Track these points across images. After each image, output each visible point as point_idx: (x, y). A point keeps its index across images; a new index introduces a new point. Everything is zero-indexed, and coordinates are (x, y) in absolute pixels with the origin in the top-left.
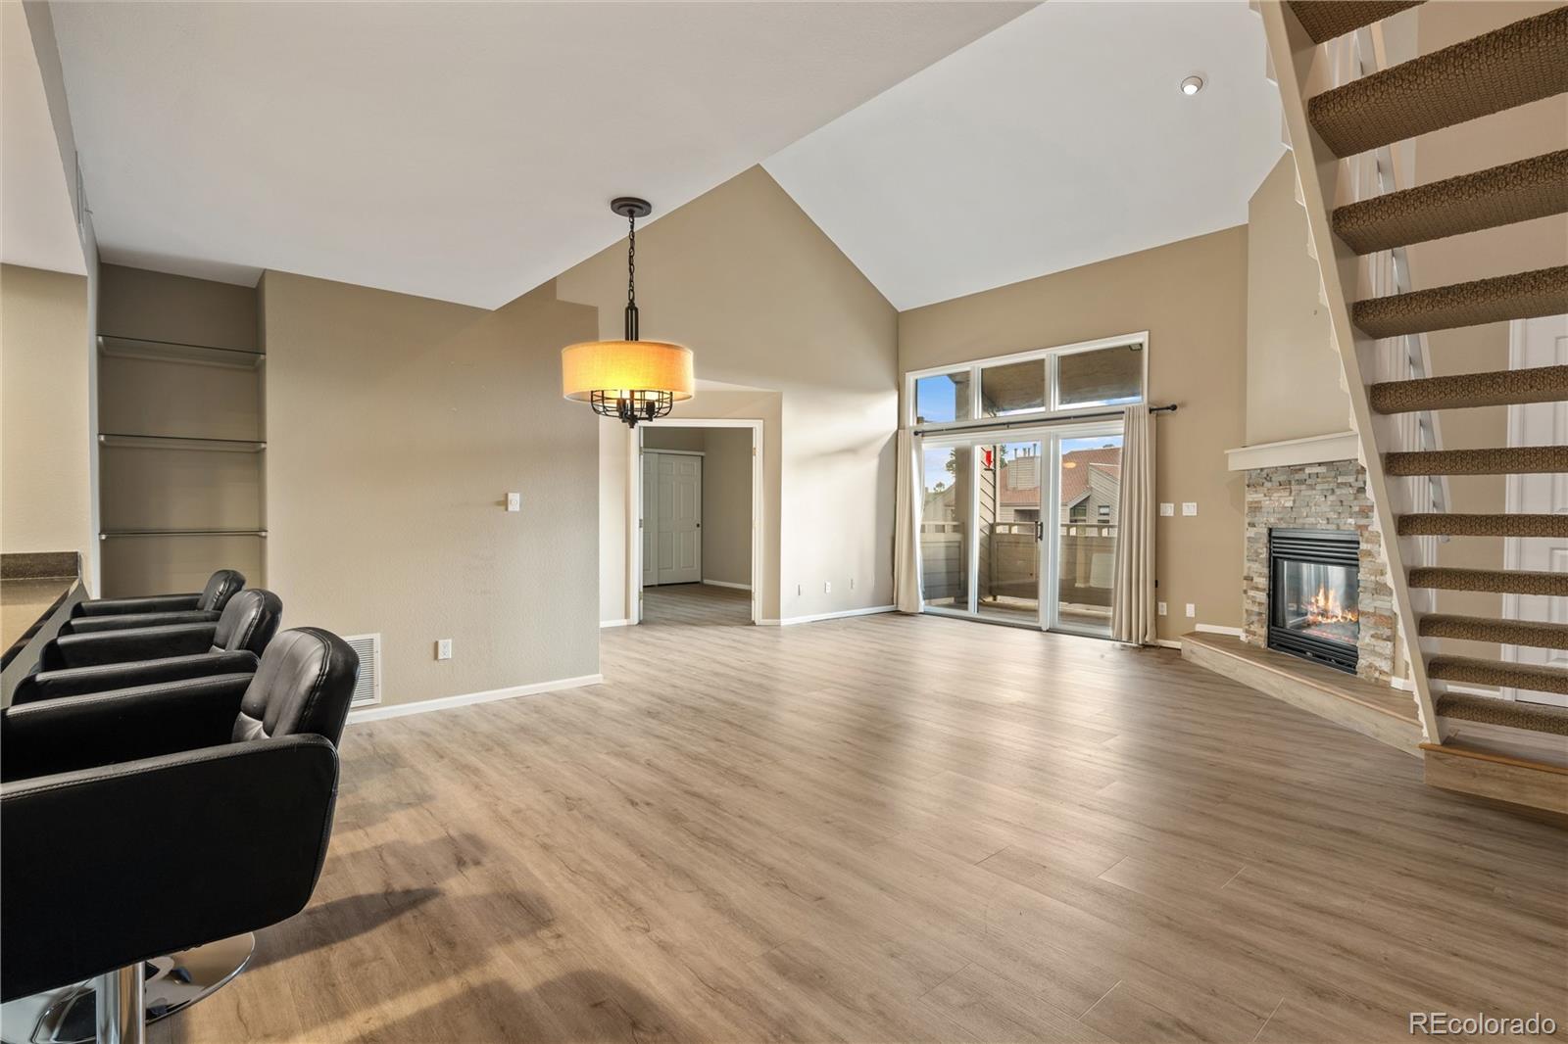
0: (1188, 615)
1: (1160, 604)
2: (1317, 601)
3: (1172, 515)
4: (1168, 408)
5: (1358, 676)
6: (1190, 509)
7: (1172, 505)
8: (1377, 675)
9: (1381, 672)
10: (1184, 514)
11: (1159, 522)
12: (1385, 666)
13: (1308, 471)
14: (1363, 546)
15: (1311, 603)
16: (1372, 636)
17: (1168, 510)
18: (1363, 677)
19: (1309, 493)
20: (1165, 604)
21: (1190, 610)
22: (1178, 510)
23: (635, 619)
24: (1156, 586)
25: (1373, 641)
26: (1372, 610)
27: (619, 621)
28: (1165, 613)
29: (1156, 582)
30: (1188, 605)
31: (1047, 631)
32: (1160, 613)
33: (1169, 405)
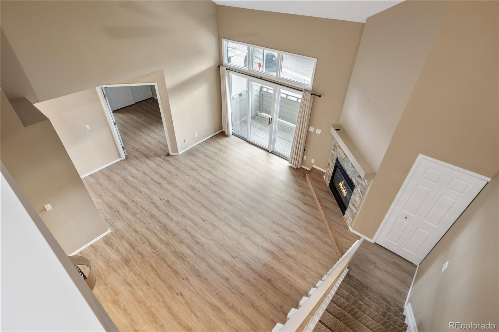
1: (304, 156)
3: (313, 131)
4: (318, 96)
6: (318, 132)
7: (313, 128)
10: (316, 132)
11: (308, 132)
17: (312, 129)
20: (306, 157)
21: (313, 161)
22: (315, 130)
23: (124, 157)
24: (304, 151)
27: (118, 159)
28: (305, 159)
29: (304, 150)
30: (312, 159)
31: (271, 153)
32: (304, 159)
33: (319, 95)
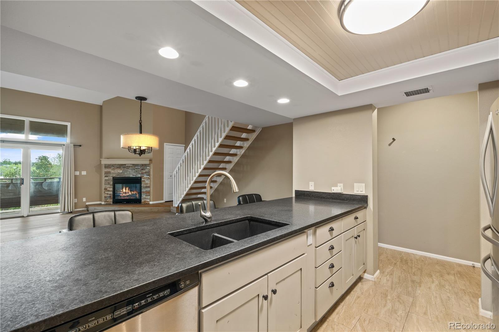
0: (84, 201)
2: (123, 191)
3: (78, 175)
5: (142, 203)
6: (84, 173)
8: (147, 202)
9: (148, 202)
10: (82, 174)
11: (75, 177)
12: (148, 200)
13: (127, 165)
14: (142, 180)
15: (121, 191)
16: (146, 196)
17: (77, 173)
18: (143, 203)
19: (127, 170)
20: (76, 199)
21: (84, 200)
22: (80, 173)
25: (145, 197)
26: (145, 191)
28: (76, 202)
30: (84, 198)
33: (79, 145)
